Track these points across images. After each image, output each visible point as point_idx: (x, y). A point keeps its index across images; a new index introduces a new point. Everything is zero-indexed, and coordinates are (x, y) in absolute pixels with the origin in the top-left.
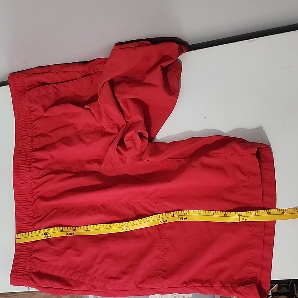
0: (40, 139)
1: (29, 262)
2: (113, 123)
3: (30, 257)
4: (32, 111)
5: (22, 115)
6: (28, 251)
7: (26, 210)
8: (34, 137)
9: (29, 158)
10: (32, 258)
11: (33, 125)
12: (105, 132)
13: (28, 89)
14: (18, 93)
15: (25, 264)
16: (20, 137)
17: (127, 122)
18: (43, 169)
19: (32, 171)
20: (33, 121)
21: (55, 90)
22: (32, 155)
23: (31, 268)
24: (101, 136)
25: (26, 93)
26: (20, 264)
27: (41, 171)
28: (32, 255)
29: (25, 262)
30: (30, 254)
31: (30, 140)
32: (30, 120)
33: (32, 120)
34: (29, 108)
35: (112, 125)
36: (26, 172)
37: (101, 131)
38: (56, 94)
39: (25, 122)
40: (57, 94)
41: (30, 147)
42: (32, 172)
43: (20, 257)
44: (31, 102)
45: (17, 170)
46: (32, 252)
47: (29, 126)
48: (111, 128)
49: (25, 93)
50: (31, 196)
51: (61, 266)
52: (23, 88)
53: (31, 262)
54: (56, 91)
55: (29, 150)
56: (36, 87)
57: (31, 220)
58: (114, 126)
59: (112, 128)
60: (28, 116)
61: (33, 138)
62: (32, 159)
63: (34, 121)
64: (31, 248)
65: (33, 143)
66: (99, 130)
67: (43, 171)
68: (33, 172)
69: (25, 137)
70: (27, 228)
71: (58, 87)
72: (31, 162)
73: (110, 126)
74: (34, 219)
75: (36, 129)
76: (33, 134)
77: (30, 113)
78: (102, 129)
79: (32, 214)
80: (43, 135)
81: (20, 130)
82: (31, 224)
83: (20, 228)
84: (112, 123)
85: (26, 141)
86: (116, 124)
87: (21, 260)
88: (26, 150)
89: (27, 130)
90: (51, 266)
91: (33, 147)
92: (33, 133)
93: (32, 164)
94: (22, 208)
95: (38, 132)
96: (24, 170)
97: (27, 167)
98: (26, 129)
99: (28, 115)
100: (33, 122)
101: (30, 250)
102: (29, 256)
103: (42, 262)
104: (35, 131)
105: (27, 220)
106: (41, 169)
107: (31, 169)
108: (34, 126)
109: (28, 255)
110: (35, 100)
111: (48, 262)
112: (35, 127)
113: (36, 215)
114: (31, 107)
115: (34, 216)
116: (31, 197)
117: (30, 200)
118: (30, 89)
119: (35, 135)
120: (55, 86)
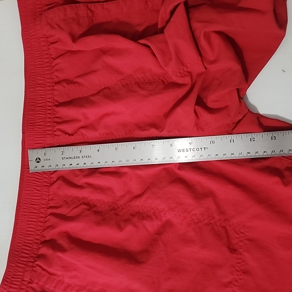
0: (65, 87)
1: (31, 271)
2: (185, 69)
3: (32, 264)
4: (52, 43)
5: (36, 48)
6: (32, 254)
7: (39, 194)
8: (56, 83)
9: (49, 116)
10: (34, 265)
11: (53, 65)
12: (168, 82)
13: (46, 9)
14: (31, 14)
15: (24, 273)
16: (33, 82)
17: (206, 68)
18: (72, 135)
19: (56, 135)
20: (52, 58)
21: (89, 12)
22: (54, 111)
23: (32, 281)
24: (164, 88)
25: (43, 14)
26: (16, 271)
27: (69, 137)
28: (36, 261)
29: (24, 269)
30: (34, 259)
31: (49, 88)
32: (47, 56)
33: (52, 56)
34: (47, 37)
35: (182, 71)
36: (47, 136)
37: (162, 80)
38: (90, 19)
39: (41, 59)
40: (92, 19)
41: (50, 98)
42: (55, 137)
43: (19, 260)
44: (52, 27)
45: (32, 133)
46: (37, 257)
47: (46, 65)
48: (180, 76)
49: (41, 14)
50: (48, 174)
51: (78, 286)
52: (38, 6)
53: (32, 272)
54: (90, 14)
55: (48, 103)
56: (60, 6)
57: (44, 209)
58: (184, 74)
59: (182, 77)
60: (45, 51)
61: (54, 84)
62: (54, 118)
63: (55, 59)
64: (37, 250)
65: (54, 92)
66: (159, 79)
67: (71, 137)
68: (57, 137)
69: (41, 82)
70: (36, 219)
71: (93, 9)
72: (54, 123)
73: (180, 73)
74: (48, 209)
75: (57, 70)
76: (53, 79)
77: (49, 45)
78: (164, 78)
79: (46, 201)
80: (68, 82)
81: (33, 71)
82: (42, 215)
83: (25, 218)
84: (183, 69)
85: (43, 89)
86: (188, 70)
87: (18, 264)
88: (44, 103)
89: (43, 72)
90: (63, 283)
91: (54, 98)
92: (54, 77)
93: (55, 126)
94: (33, 189)
95: (62, 76)
96: (44, 134)
97: (48, 129)
98: (43, 70)
99: (45, 48)
100: (52, 60)
101: (34, 252)
102: (32, 262)
103: (50, 276)
104: (56, 74)
105: (37, 209)
106: (69, 135)
107: (54, 133)
108: (54, 67)
109: (30, 260)
110: (58, 25)
111: (59, 276)
112: (56, 68)
113: (52, 204)
114: (51, 36)
115: (48, 204)
116: (48, 176)
117: (46, 180)
118: (49, 9)
119: (56, 80)
120: (89, 7)
